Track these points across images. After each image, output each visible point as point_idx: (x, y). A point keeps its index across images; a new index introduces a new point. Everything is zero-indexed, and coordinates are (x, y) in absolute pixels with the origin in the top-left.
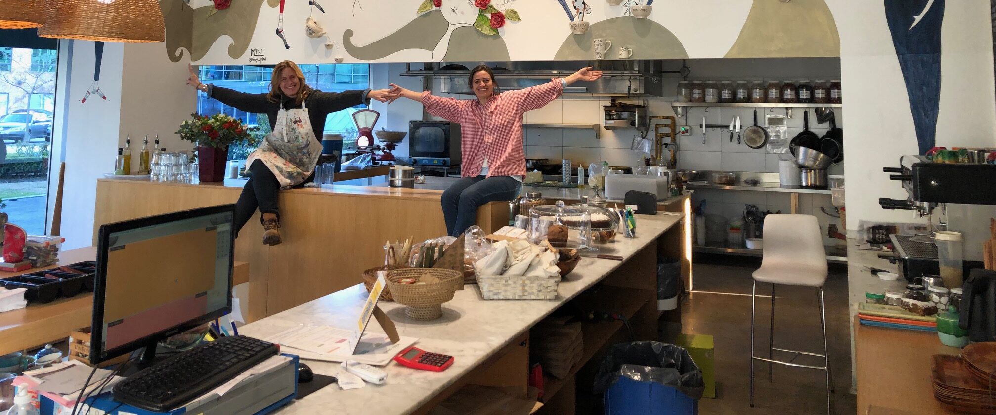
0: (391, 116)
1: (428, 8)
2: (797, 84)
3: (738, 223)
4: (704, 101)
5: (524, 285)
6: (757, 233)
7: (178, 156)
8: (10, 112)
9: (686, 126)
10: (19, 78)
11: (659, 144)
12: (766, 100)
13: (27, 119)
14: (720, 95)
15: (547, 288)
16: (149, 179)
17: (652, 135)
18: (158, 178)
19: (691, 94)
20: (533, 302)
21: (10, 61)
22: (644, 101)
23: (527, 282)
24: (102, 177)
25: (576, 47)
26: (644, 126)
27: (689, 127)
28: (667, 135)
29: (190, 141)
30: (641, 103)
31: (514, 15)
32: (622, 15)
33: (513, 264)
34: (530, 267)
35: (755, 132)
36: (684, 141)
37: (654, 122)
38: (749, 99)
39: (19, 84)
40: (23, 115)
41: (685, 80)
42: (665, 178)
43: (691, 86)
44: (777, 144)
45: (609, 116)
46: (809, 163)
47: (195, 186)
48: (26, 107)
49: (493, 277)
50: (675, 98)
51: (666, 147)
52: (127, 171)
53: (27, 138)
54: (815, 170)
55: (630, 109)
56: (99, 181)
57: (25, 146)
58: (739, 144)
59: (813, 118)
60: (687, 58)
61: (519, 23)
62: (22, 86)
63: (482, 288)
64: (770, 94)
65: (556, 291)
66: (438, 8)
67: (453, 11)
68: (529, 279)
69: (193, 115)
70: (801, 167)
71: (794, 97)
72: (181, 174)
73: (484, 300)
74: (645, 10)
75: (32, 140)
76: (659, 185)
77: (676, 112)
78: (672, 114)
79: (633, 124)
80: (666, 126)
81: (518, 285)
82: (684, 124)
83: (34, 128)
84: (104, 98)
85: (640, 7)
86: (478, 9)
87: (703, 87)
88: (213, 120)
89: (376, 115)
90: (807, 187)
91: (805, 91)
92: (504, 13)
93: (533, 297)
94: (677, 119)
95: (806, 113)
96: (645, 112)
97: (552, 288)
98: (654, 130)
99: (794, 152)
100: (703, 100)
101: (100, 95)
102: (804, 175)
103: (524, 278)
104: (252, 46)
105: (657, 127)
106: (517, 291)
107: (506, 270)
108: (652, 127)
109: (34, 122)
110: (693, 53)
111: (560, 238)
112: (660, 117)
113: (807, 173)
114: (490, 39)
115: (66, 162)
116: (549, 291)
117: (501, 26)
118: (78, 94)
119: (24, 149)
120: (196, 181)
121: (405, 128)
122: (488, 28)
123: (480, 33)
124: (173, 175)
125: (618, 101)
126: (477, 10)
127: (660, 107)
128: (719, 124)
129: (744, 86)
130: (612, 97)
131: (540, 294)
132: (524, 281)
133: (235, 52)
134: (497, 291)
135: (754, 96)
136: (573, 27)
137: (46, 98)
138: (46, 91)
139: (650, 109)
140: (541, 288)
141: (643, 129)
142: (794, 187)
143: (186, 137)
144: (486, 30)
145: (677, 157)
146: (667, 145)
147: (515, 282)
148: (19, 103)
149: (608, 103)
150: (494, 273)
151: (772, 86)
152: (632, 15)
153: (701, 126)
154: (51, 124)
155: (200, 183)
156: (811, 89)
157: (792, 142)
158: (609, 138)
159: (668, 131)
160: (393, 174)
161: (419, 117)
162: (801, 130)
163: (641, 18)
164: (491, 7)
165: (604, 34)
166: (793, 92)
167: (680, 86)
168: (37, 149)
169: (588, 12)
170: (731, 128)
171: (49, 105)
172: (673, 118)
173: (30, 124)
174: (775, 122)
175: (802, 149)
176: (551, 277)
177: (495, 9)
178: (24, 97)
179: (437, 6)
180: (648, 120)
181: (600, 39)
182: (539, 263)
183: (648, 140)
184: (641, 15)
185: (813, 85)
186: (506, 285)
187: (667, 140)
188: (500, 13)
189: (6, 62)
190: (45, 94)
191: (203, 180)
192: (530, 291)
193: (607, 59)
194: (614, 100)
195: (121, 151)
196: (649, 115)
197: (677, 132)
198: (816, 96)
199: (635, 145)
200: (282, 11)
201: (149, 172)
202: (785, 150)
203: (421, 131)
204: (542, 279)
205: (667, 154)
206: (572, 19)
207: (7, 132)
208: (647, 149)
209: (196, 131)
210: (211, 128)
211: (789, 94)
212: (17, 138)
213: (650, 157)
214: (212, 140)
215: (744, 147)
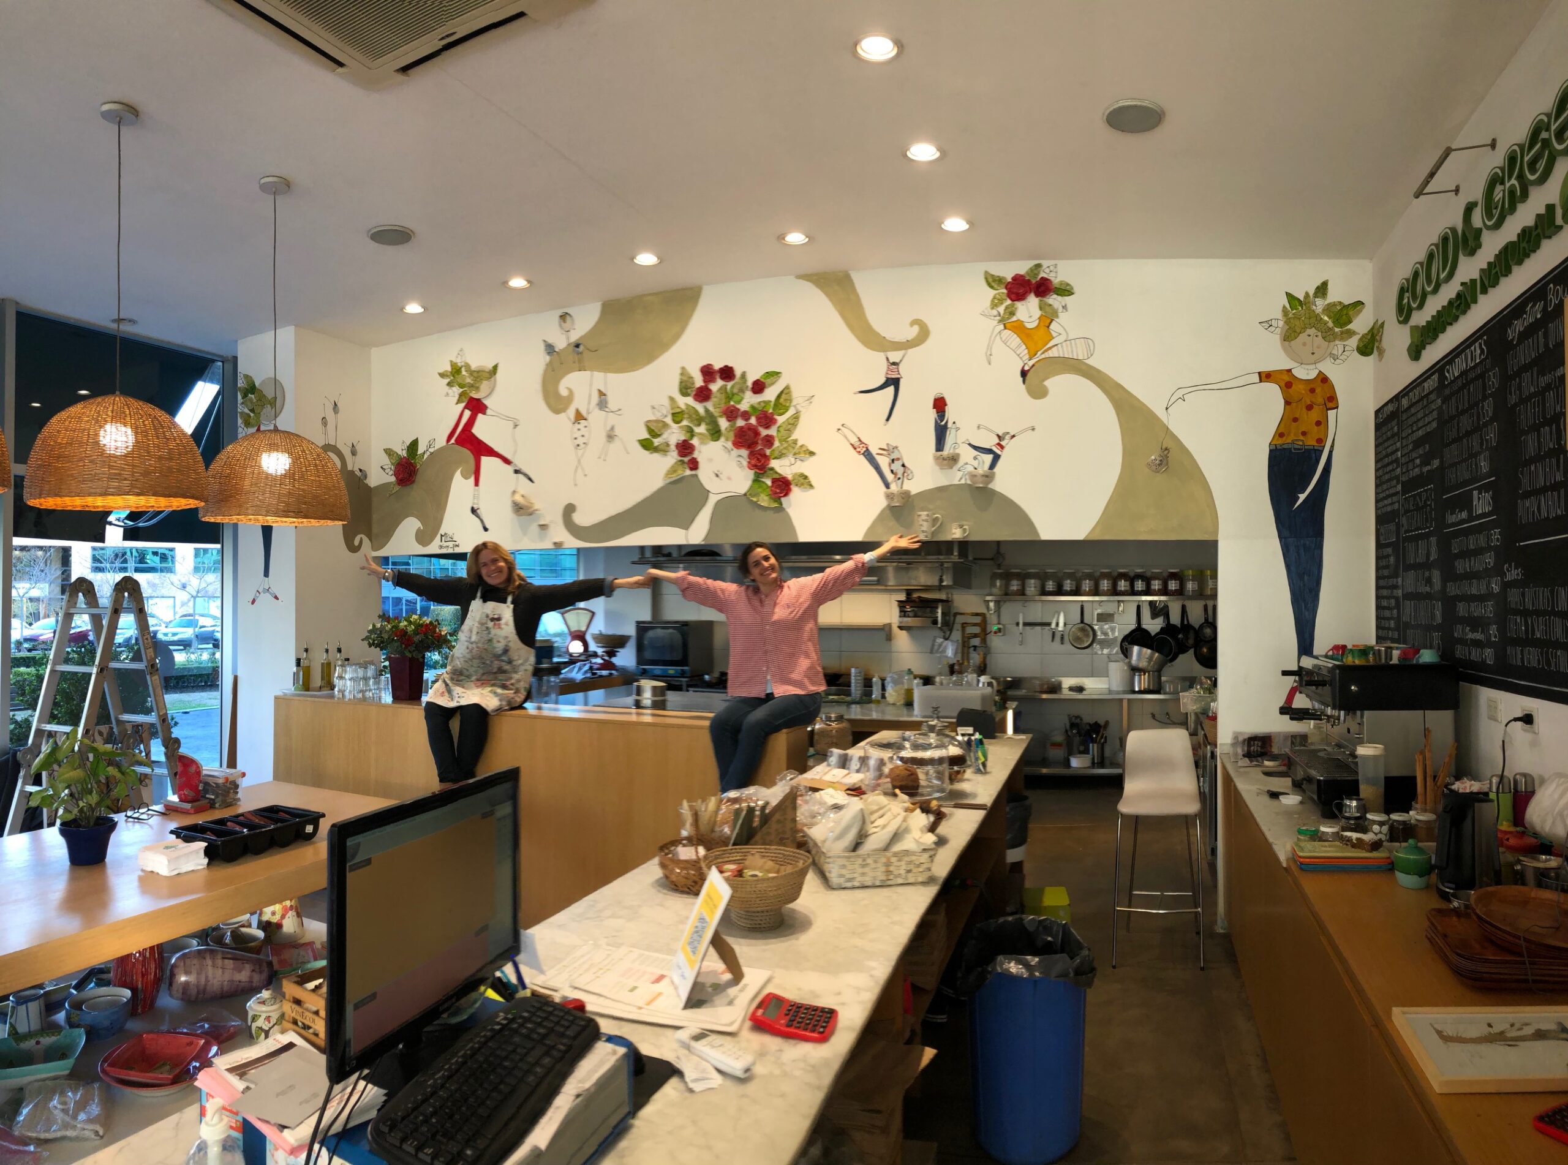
0: (609, 615)
1: (680, 472)
2: (1132, 574)
3: (1059, 738)
4: (1024, 594)
5: (888, 864)
6: (1082, 748)
7: (366, 668)
8: (177, 616)
9: (999, 624)
10: (183, 581)
11: (965, 646)
12: (1096, 592)
13: (192, 624)
14: (1043, 587)
15: (918, 866)
16: (332, 696)
17: (957, 635)
18: (343, 695)
19: (1007, 585)
20: (900, 889)
21: (173, 562)
22: (947, 594)
23: (894, 860)
24: (279, 693)
25: (892, 523)
26: (948, 626)
27: (1003, 625)
28: (975, 636)
29: (378, 649)
30: (943, 597)
31: (804, 481)
32: (956, 482)
33: (870, 832)
34: (896, 837)
35: (1082, 630)
36: (995, 642)
37: (960, 619)
38: (1077, 592)
39: (184, 587)
40: (189, 620)
41: (999, 569)
42: (989, 689)
43: (1007, 577)
44: (1105, 643)
45: (903, 613)
46: (1143, 664)
47: (386, 706)
48: (191, 612)
49: (846, 854)
50: (987, 591)
51: (975, 650)
52: (306, 687)
53: (195, 644)
54: (1149, 672)
55: (931, 604)
56: (276, 698)
57: (193, 653)
58: (1062, 644)
59: (1146, 613)
60: (1038, 539)
61: (812, 491)
62: (187, 589)
63: (830, 872)
64: (1101, 585)
65: (929, 869)
66: (693, 472)
67: (717, 476)
68: (895, 854)
69: (380, 617)
70: (1134, 670)
71: (1128, 588)
72: (370, 690)
73: (834, 889)
74: (987, 476)
75: (200, 646)
76: (984, 698)
77: (988, 608)
78: (983, 610)
79: (935, 622)
80: (975, 625)
81: (879, 865)
82: (996, 622)
83: (202, 634)
84: (276, 598)
85: (980, 471)
86: (753, 472)
87: (1023, 577)
88: (406, 623)
89: (590, 614)
90: (1140, 692)
91: (1140, 582)
92: (790, 477)
93: (900, 881)
94: (988, 616)
95: (1139, 607)
96: (949, 608)
97: (925, 866)
98: (960, 629)
99: (1126, 653)
100: (1022, 592)
101: (271, 594)
102: (1137, 678)
103: (888, 854)
104: (442, 531)
105: (964, 625)
106: (879, 874)
107: (861, 843)
108: (957, 626)
109: (201, 627)
110: (1047, 531)
111: (910, 784)
112: (968, 614)
113: (1140, 676)
114: (770, 513)
115: (239, 674)
116: (921, 870)
117: (786, 495)
118: (246, 596)
119: (193, 657)
120: (387, 698)
121: (630, 630)
122: (766, 498)
123: (756, 505)
124: (361, 691)
125: (915, 595)
126: (750, 474)
127: (968, 602)
128: (1039, 621)
129: (1071, 576)
130: (907, 590)
131: (910, 875)
132: (888, 859)
133: (423, 538)
134: (851, 876)
135: (1083, 588)
136: (890, 497)
137: (211, 602)
138: (210, 593)
139: (955, 604)
140: (911, 867)
141: (945, 628)
142: (1125, 692)
143: (373, 644)
144: (764, 500)
145: (988, 662)
146: (975, 647)
147: (875, 862)
148: (185, 608)
149: (902, 597)
150: (846, 848)
151: (1104, 576)
152: (969, 482)
153: (1018, 624)
154: (219, 629)
155: (393, 702)
156: (1148, 580)
157: (1123, 640)
158: (902, 641)
159: (976, 630)
160: (639, 692)
161: (646, 616)
162: (1133, 627)
163: (981, 486)
164: (772, 469)
165: (931, 507)
166: (1128, 583)
167: (994, 577)
168: (205, 656)
169: (910, 477)
170: (1053, 626)
171: (214, 608)
172: (983, 615)
173: (197, 629)
174: (1104, 618)
175: (1136, 649)
176: (925, 850)
177: (776, 473)
178: (189, 600)
179: (692, 469)
180: (952, 618)
181: (925, 513)
182: (907, 830)
183: (952, 641)
184: (982, 483)
185: (1148, 574)
186: (863, 866)
187: (976, 642)
188: (784, 478)
189: (170, 565)
190: (209, 597)
191: (396, 698)
192: (896, 872)
193: (935, 539)
194: (909, 593)
195: (298, 662)
196: (954, 611)
197: (988, 631)
198: (1153, 587)
199: (936, 647)
200: (477, 483)
201: (332, 687)
202: (1116, 649)
203: (651, 634)
204: (913, 853)
205: (976, 658)
206: (887, 486)
207: (175, 638)
208: (950, 652)
209: (386, 636)
210: (404, 632)
211: (1123, 585)
212: (186, 645)
213: (955, 662)
214: (406, 647)
215: (1067, 647)
